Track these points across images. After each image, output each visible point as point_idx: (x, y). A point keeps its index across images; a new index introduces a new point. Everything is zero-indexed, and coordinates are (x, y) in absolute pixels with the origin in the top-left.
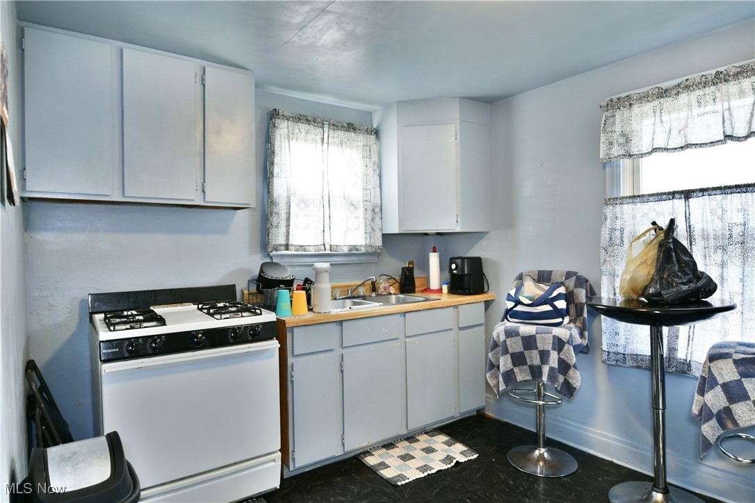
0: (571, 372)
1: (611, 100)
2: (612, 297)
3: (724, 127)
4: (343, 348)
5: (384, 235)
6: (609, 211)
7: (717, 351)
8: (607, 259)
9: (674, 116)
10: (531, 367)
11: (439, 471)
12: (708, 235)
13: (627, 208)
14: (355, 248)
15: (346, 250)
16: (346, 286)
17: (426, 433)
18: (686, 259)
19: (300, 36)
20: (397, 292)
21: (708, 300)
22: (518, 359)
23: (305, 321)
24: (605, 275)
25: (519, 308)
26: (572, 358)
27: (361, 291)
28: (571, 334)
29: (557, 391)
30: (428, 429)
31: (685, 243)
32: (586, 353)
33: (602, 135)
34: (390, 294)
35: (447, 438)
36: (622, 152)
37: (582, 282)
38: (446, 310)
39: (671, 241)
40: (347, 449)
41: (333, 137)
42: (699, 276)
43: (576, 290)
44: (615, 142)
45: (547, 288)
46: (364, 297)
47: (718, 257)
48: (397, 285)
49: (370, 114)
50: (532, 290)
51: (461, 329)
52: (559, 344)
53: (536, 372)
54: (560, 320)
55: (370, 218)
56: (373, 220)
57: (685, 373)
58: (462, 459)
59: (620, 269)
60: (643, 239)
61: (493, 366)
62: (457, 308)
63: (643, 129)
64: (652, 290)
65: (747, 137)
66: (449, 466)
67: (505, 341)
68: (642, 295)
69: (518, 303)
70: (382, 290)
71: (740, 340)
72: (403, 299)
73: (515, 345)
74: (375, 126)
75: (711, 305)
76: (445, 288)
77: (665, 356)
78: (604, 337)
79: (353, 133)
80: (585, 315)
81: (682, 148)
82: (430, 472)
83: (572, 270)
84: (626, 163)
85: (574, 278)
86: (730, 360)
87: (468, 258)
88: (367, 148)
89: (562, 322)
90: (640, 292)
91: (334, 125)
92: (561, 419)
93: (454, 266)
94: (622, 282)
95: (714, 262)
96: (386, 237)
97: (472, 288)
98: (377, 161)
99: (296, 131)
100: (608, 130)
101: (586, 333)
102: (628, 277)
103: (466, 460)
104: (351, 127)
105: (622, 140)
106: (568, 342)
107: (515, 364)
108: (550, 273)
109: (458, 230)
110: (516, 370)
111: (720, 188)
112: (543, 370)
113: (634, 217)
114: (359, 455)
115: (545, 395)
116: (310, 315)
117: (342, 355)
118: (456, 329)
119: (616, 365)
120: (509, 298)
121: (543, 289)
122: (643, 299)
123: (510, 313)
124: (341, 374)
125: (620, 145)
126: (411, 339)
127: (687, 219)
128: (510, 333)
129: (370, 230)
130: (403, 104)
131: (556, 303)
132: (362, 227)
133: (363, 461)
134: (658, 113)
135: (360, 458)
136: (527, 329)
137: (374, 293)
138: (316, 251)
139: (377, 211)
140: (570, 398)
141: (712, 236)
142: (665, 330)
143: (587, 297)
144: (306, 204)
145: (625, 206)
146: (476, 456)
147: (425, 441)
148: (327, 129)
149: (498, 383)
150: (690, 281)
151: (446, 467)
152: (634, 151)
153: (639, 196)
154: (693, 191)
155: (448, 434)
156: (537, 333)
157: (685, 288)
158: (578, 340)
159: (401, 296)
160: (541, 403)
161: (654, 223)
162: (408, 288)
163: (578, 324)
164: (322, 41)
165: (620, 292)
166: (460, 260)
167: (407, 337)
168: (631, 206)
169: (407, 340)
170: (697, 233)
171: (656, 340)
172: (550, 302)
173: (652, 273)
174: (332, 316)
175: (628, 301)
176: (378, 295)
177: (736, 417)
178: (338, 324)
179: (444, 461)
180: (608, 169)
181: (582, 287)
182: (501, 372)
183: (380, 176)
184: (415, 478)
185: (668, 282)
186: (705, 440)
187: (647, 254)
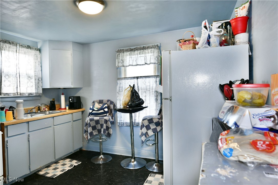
0: (110, 129)
1: (119, 50)
2: (120, 106)
3: (145, 61)
4: (29, 132)
5: (43, 89)
6: (119, 81)
7: (144, 118)
8: (119, 95)
9: (134, 56)
10: (98, 130)
11: (68, 170)
12: (142, 89)
13: (123, 81)
14: (31, 94)
15: (27, 95)
16: (27, 109)
17: (62, 160)
18: (137, 95)
19: (13, 13)
20: (48, 110)
21: (142, 105)
22: (94, 128)
23: (13, 123)
24: (118, 100)
25: (94, 112)
26: (110, 125)
27: (34, 111)
28: (109, 118)
29: (106, 136)
30: (62, 158)
31: (137, 91)
32: (113, 124)
33: (117, 59)
34: (46, 111)
35: (70, 160)
36: (122, 65)
37: (112, 103)
38: (69, 115)
39: (134, 90)
40: (31, 170)
41: (21, 50)
42: (140, 99)
43: (110, 105)
44: (120, 62)
45: (102, 105)
46: (35, 113)
47: (144, 94)
48: (48, 107)
49: (37, 43)
50: (97, 106)
51: (74, 121)
52: (106, 121)
53: (99, 131)
54: (106, 114)
55: (37, 82)
56: (38, 83)
57: (138, 126)
58: (76, 165)
59: (122, 98)
60: (127, 90)
61: (86, 131)
62: (72, 114)
63: (127, 59)
64: (130, 104)
65: (150, 64)
66: (72, 168)
67: (90, 123)
68: (127, 105)
69: (93, 110)
70: (43, 110)
71: (149, 115)
72: (51, 112)
73: (93, 124)
74: (39, 47)
75: (143, 107)
76: (67, 108)
77: (133, 122)
78: (118, 118)
79: (30, 50)
80: (113, 112)
81: (136, 65)
82: (65, 171)
83: (109, 99)
84: (123, 68)
85: (110, 102)
86: (147, 120)
87: (76, 97)
88: (36, 56)
89: (107, 115)
90: (127, 104)
91: (21, 46)
92: (107, 146)
93: (71, 100)
94: (122, 102)
95: (143, 96)
96: (44, 90)
97: (77, 107)
98: (40, 61)
99: (4, 47)
100: (118, 58)
101: (113, 118)
102: (124, 100)
103: (77, 164)
104: (29, 47)
105: (122, 62)
106: (109, 121)
107: (93, 130)
108: (103, 100)
109: (72, 87)
110: (93, 131)
111: (144, 76)
112: (102, 130)
113: (125, 83)
114: (36, 172)
115: (102, 138)
116: (15, 120)
117: (29, 135)
118: (72, 121)
119: (122, 126)
120: (91, 109)
121: (100, 106)
122: (128, 106)
123: (91, 114)
124: (28, 142)
125: (121, 63)
126: (56, 126)
127: (138, 84)
128: (91, 120)
129: (37, 87)
130: (50, 41)
131: (105, 109)
132: (34, 86)
133: (38, 174)
134: (130, 55)
135: (37, 173)
136: (96, 118)
137: (39, 111)
138: (13, 95)
139: (39, 80)
140: (109, 137)
141: (143, 89)
142: (133, 114)
143: (113, 107)
144: (9, 77)
145: (123, 80)
146: (81, 163)
147: (62, 162)
148: (19, 47)
149: (88, 136)
150: (138, 101)
151: (71, 168)
152: (125, 65)
153: (126, 78)
154: (139, 77)
155: (70, 158)
156: (99, 119)
157: (137, 102)
158: (111, 120)
159: (51, 111)
160: (101, 140)
161: (130, 85)
162: (53, 108)
163: (111, 115)
164: (22, 16)
165: (122, 104)
166: (73, 97)
167: (54, 126)
168: (124, 80)
169: (55, 127)
170: (140, 88)
171: (131, 117)
172: (103, 109)
173: (130, 99)
174: (24, 120)
175: (124, 107)
176: (41, 112)
177: (148, 134)
178: (27, 123)
179: (70, 167)
180: (118, 69)
181: (112, 104)
182: (89, 133)
183: (41, 67)
184: (60, 174)
185: (133, 101)
186: (142, 141)
187: (128, 94)
